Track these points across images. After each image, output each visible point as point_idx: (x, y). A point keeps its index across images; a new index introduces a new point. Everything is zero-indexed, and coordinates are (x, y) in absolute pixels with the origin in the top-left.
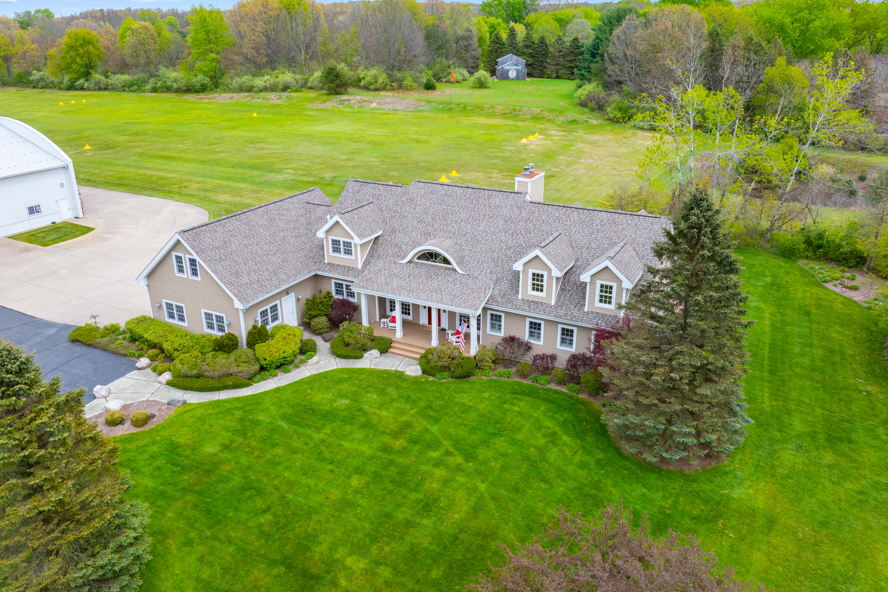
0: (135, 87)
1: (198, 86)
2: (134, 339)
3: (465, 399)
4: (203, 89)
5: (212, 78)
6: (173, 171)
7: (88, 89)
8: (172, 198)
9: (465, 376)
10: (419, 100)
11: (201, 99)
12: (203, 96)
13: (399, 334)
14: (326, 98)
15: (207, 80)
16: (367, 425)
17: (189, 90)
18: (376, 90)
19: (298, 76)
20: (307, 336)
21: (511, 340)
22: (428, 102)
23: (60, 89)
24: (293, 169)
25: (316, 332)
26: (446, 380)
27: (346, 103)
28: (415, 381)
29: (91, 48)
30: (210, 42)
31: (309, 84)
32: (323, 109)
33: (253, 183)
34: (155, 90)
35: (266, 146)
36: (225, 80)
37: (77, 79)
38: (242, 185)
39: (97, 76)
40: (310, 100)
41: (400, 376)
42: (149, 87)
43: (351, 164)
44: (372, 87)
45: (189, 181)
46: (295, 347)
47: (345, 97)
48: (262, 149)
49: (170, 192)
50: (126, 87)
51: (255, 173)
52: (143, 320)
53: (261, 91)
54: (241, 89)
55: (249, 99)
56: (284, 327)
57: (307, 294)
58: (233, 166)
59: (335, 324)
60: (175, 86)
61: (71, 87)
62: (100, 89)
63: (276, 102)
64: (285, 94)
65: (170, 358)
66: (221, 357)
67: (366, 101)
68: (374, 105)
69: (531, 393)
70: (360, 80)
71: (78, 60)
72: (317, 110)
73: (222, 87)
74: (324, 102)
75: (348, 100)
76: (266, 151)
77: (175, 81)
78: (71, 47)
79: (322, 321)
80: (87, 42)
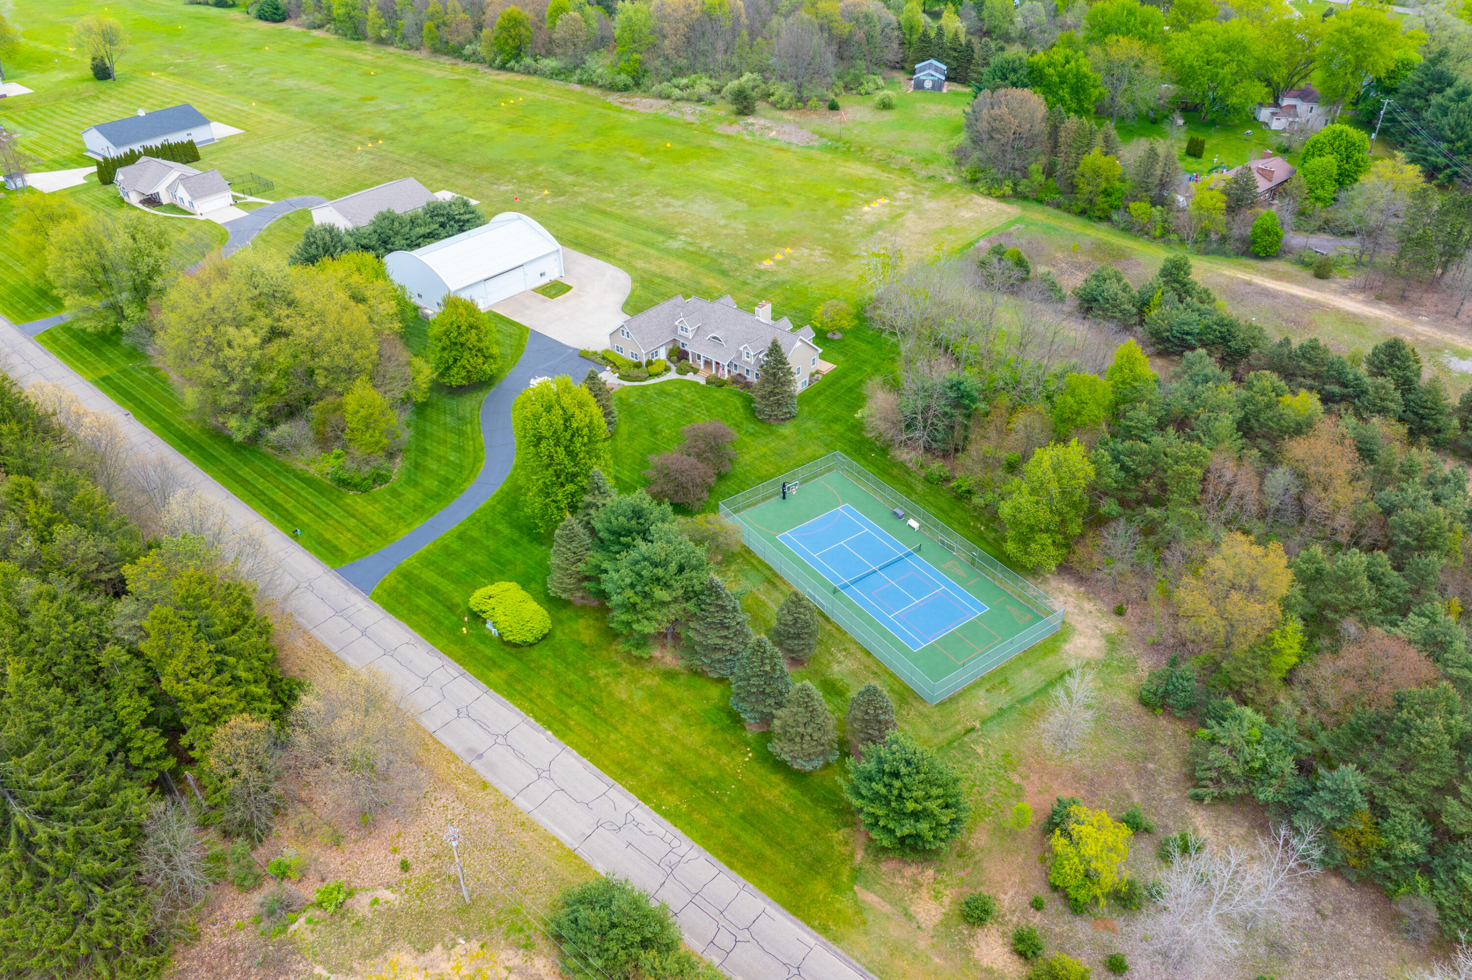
0: (563, 76)
1: (621, 85)
2: (604, 358)
3: (716, 394)
4: (626, 88)
5: (633, 78)
6: (609, 231)
7: (518, 72)
8: (610, 262)
9: (720, 386)
10: (814, 132)
11: (624, 103)
12: (626, 100)
13: (702, 367)
14: (733, 118)
15: (630, 81)
16: (682, 399)
17: (613, 88)
18: (782, 109)
19: (714, 82)
20: (668, 363)
21: (739, 375)
22: (822, 135)
23: (491, 66)
24: (685, 235)
25: (672, 362)
26: (714, 387)
27: (750, 128)
28: (703, 386)
29: (522, 30)
30: (634, 42)
31: (722, 93)
32: (728, 137)
33: (659, 250)
34: (581, 82)
35: (673, 201)
36: (646, 81)
37: (509, 61)
38: (651, 251)
39: (528, 60)
40: (720, 120)
41: (697, 384)
42: (575, 78)
43: (725, 231)
44: (779, 106)
45: (619, 243)
46: (662, 368)
47: (750, 120)
48: (668, 205)
49: (608, 256)
50: (555, 74)
51: (661, 238)
52: (607, 351)
53: (678, 100)
54: (660, 96)
55: (666, 110)
56: (659, 360)
57: (670, 346)
58: (646, 229)
59: (679, 359)
60: (600, 83)
61: (503, 67)
62: (529, 73)
63: (689, 118)
64: (700, 108)
65: (618, 368)
66: (636, 370)
67: (768, 128)
68: (773, 134)
69: (740, 395)
70: (769, 95)
71: (510, 41)
72: (723, 136)
73: (643, 88)
74: (731, 124)
75: (752, 124)
76: (670, 209)
77: (600, 76)
78: (503, 28)
79: (675, 358)
80: (516, 22)
